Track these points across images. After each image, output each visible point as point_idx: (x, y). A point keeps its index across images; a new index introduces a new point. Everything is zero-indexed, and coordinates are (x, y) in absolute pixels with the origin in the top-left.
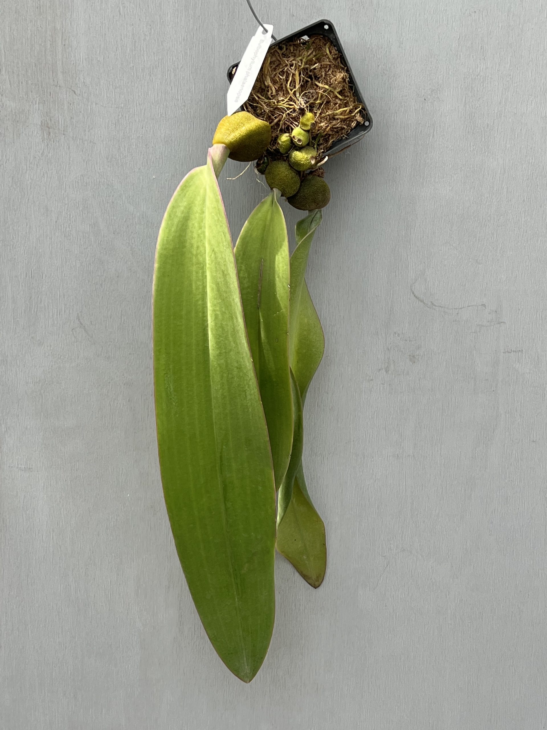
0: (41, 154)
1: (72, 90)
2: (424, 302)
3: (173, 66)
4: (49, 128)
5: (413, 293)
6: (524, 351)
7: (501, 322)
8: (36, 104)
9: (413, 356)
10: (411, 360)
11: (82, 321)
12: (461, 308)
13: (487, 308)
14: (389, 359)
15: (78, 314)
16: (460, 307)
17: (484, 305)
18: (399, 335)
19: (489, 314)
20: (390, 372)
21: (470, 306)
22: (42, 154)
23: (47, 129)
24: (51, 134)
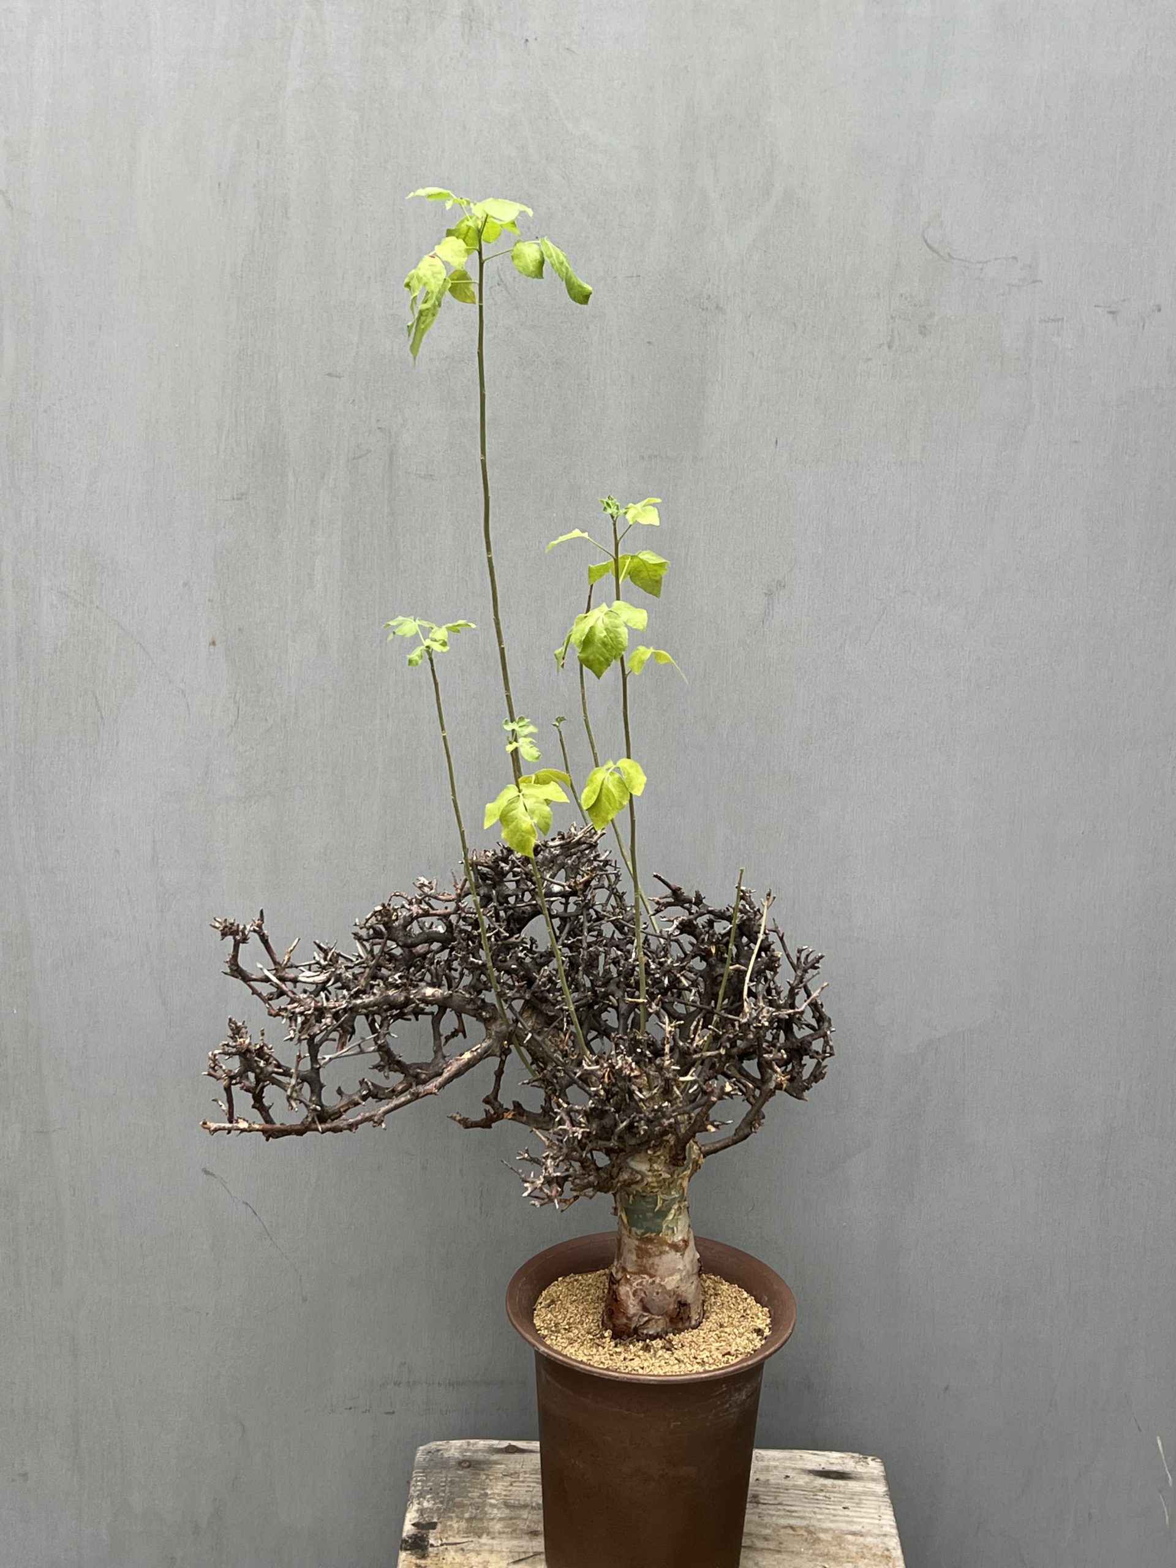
0: (460, 54)
2: (939, 255)
4: (471, 21)
5: (926, 241)
6: (1065, 319)
7: (1037, 281)
9: (924, 327)
10: (921, 333)
11: (503, 277)
12: (986, 262)
13: (1019, 261)
14: (892, 331)
15: (498, 268)
16: (985, 260)
17: (1015, 258)
18: (906, 298)
19: (1022, 269)
20: (894, 348)
21: (998, 259)
22: (462, 54)
23: (468, 21)
24: (474, 28)
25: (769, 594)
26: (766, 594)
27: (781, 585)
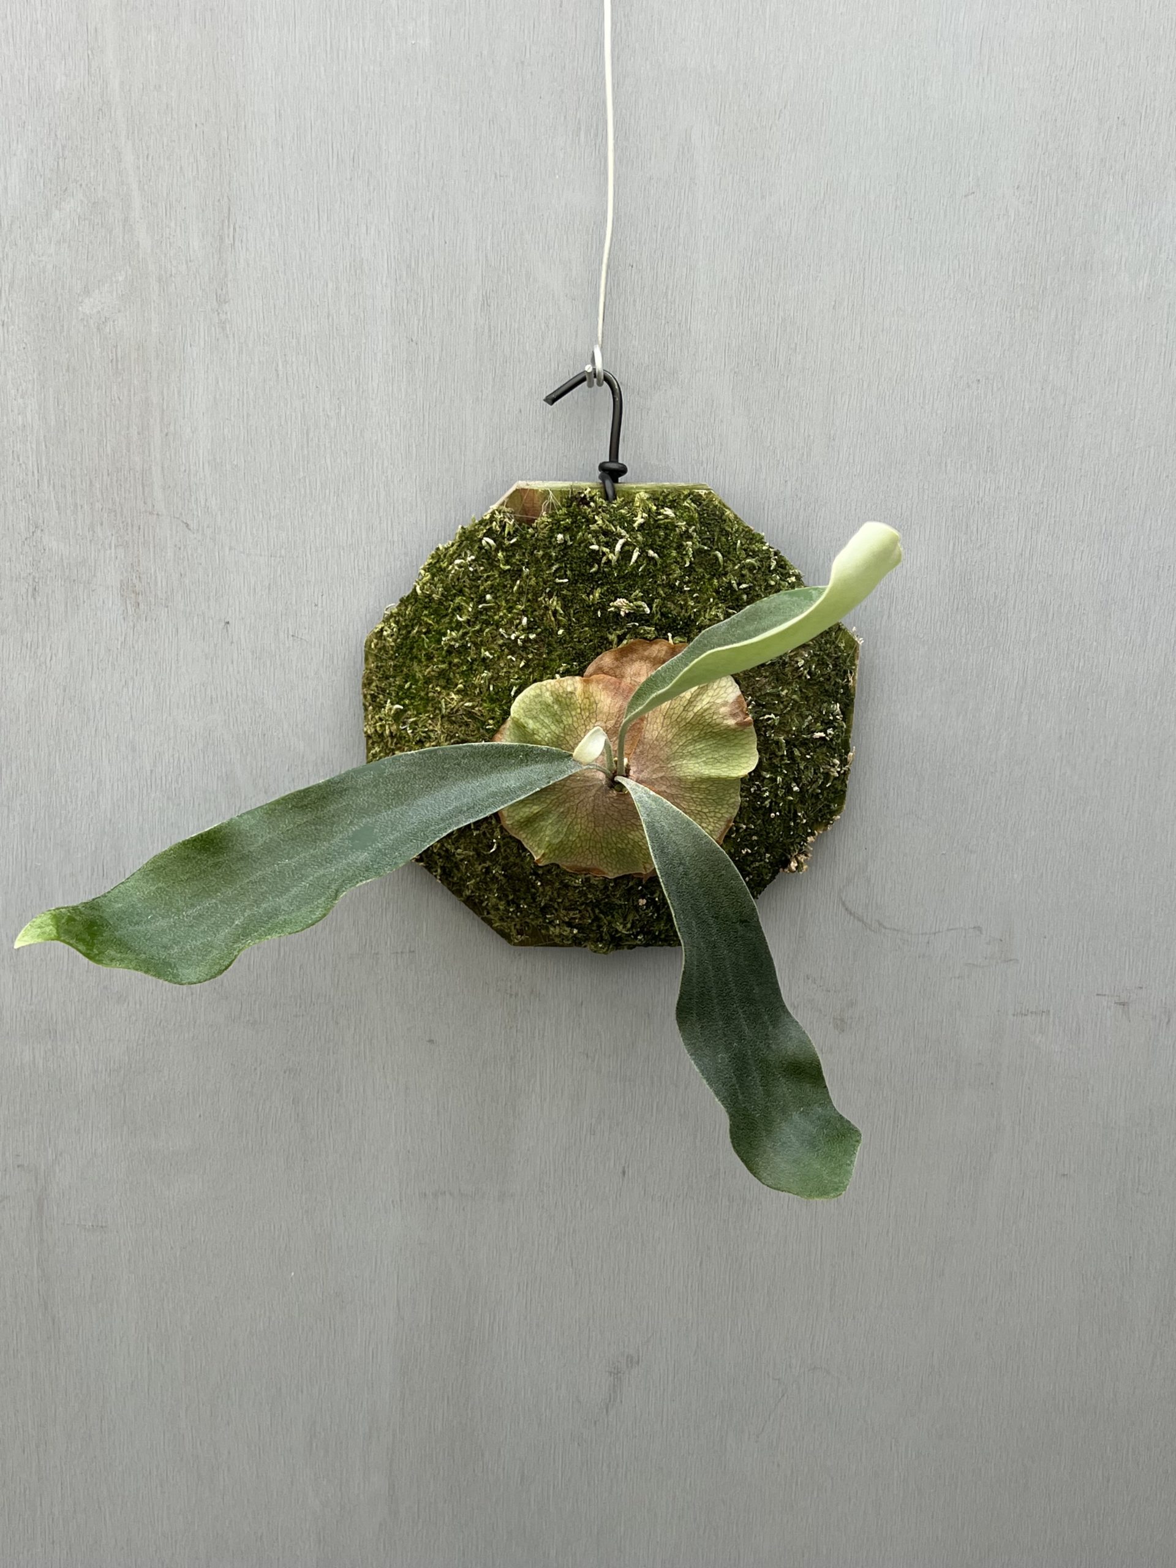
0: (121, 645)
1: (183, 522)
2: (863, 922)
3: (384, 478)
4: (137, 595)
5: (844, 904)
6: (1052, 1012)
7: (1011, 960)
8: (110, 549)
9: (842, 1020)
10: (836, 1027)
12: (935, 933)
13: (984, 932)
16: (933, 930)
17: (979, 929)
18: (814, 981)
19: (988, 943)
21: (952, 929)
22: (124, 643)
23: (133, 595)
24: (142, 606)
25: (616, 1373)
26: (610, 1373)
27: (632, 1361)
